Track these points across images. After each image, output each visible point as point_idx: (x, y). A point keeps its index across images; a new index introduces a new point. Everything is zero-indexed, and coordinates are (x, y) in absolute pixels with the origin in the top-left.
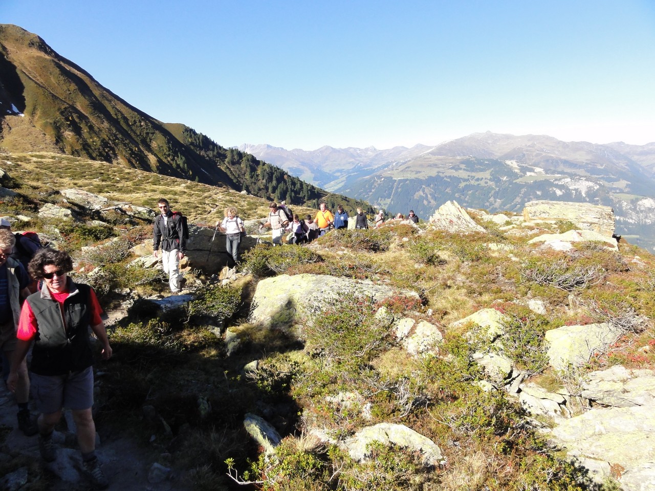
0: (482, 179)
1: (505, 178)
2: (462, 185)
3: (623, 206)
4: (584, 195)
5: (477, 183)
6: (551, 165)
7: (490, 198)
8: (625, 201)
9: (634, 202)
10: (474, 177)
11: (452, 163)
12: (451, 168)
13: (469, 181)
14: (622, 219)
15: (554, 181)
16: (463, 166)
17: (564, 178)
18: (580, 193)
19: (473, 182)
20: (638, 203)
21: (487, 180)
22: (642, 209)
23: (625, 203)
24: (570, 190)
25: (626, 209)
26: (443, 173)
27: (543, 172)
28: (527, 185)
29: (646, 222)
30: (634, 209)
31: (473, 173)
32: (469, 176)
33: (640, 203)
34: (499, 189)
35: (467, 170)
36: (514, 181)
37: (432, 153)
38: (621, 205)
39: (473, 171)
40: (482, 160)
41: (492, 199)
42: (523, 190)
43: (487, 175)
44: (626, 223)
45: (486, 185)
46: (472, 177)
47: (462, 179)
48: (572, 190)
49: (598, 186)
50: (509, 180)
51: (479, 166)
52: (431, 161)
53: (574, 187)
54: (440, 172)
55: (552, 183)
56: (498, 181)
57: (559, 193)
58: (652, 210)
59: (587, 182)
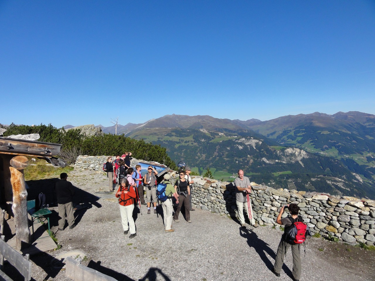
0: (189, 141)
1: (203, 140)
2: (177, 146)
3: (278, 153)
4: (255, 148)
5: (186, 144)
6: (229, 132)
7: (197, 153)
8: (278, 151)
9: (283, 150)
10: (183, 140)
11: (166, 132)
12: (167, 135)
13: (181, 143)
14: (279, 161)
15: (235, 140)
16: (174, 134)
18: (252, 147)
19: (183, 144)
20: (285, 151)
21: (192, 142)
22: (288, 154)
23: (279, 152)
24: (246, 145)
25: (280, 155)
27: (225, 135)
28: (219, 144)
29: (291, 162)
30: (284, 155)
31: (182, 138)
32: (179, 140)
33: (286, 151)
34: (202, 148)
35: (177, 136)
36: (210, 142)
38: (276, 153)
39: (180, 137)
40: (185, 129)
41: (199, 154)
42: (218, 147)
43: (190, 138)
44: (281, 163)
45: (193, 145)
46: (181, 140)
47: (176, 142)
48: (247, 145)
49: (261, 142)
50: (206, 141)
51: (184, 133)
52: (151, 131)
53: (248, 143)
54: (160, 138)
55: (234, 141)
56: (199, 142)
57: (241, 147)
58: (293, 155)
59: (255, 140)
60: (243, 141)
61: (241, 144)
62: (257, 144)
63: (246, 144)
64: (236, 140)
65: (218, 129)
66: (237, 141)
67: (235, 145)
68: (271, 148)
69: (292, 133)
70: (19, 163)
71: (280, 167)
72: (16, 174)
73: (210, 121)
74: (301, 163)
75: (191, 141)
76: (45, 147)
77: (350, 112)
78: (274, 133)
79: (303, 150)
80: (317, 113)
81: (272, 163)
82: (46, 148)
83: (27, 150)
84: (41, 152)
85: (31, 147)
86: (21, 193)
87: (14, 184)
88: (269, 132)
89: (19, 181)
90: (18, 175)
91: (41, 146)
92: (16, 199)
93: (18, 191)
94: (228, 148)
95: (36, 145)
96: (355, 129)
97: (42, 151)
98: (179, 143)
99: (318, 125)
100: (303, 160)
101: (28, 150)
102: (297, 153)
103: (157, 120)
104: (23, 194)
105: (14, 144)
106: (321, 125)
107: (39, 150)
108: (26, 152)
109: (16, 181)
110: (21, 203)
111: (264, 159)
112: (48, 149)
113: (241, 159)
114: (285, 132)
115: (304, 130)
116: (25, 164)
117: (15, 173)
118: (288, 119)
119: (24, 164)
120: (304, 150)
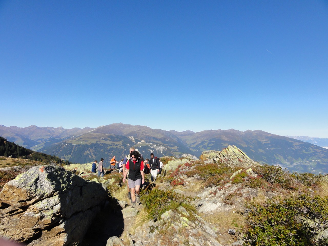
0: (118, 145)
1: (129, 144)
2: (109, 148)
4: (162, 152)
5: (116, 147)
6: (148, 139)
7: (122, 154)
9: (180, 155)
10: (115, 144)
11: (104, 137)
12: (103, 140)
15: (150, 146)
16: (109, 139)
17: (154, 145)
18: (160, 152)
19: (114, 146)
21: (120, 146)
26: (99, 142)
27: (145, 142)
32: (112, 143)
34: (126, 150)
35: (111, 141)
37: (94, 132)
39: (114, 141)
40: (118, 136)
43: (120, 143)
45: (120, 148)
46: (113, 144)
47: (109, 145)
48: (157, 150)
49: (167, 149)
51: (117, 139)
52: (93, 136)
53: (158, 149)
56: (125, 146)
59: (163, 147)
61: (153, 149)
62: (164, 149)
63: (156, 149)
66: (151, 147)
67: (148, 150)
77: (256, 131)
78: (195, 143)
79: (195, 156)
80: (232, 130)
94: (144, 152)
98: (111, 145)
114: (203, 142)
118: (209, 133)
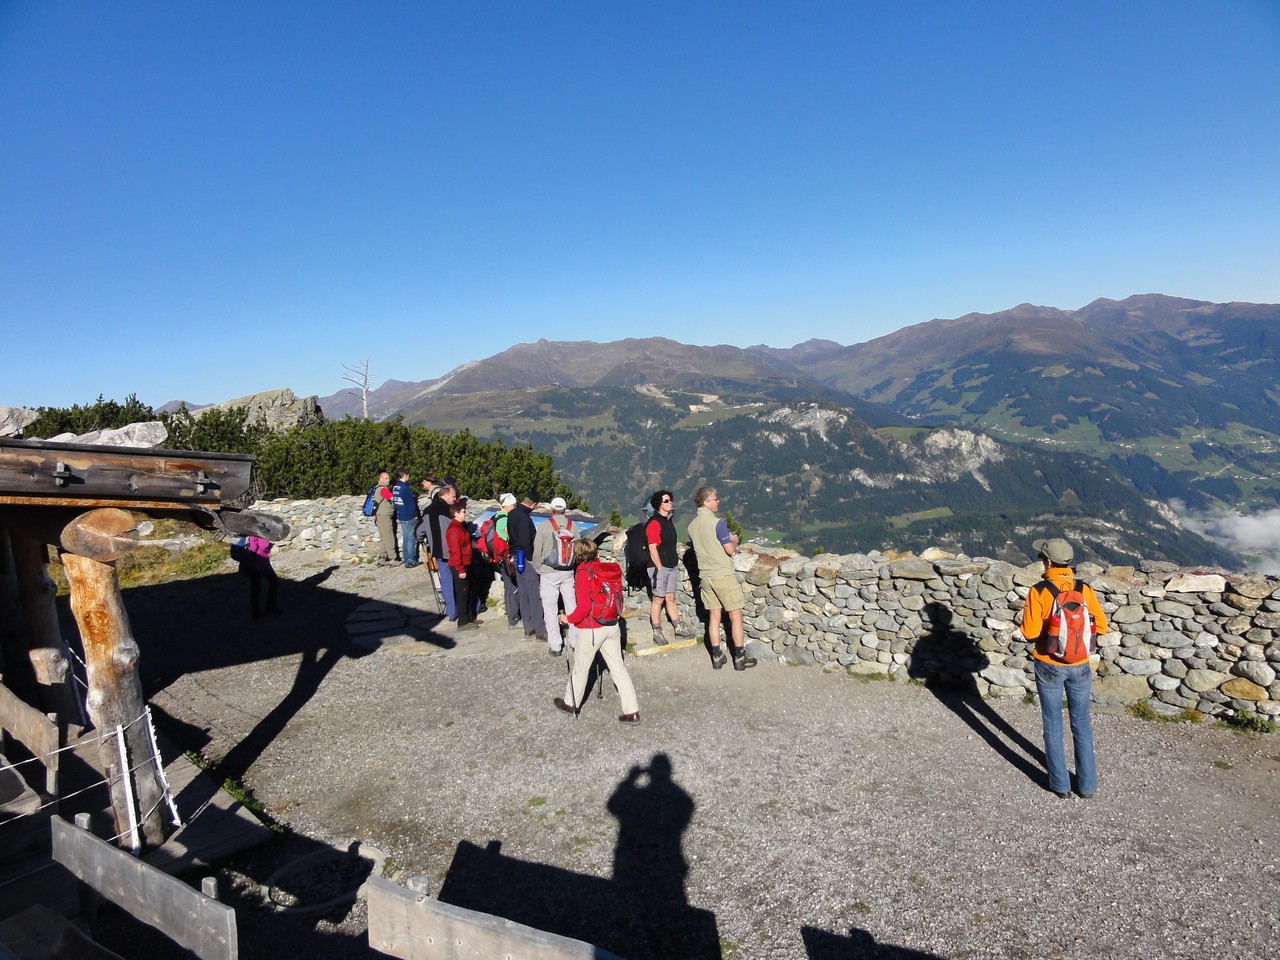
0: (602, 429)
1: (650, 422)
2: (561, 449)
3: (902, 451)
4: (825, 439)
5: (593, 441)
6: (733, 389)
7: (634, 469)
8: (903, 442)
9: (918, 440)
10: (581, 428)
11: (520, 403)
12: (523, 415)
13: (574, 438)
14: (908, 478)
15: (757, 417)
16: (547, 407)
17: (776, 408)
18: (817, 436)
19: (583, 440)
20: (926, 442)
21: (613, 433)
22: (935, 453)
23: (905, 446)
24: (794, 431)
25: (909, 458)
26: (508, 427)
27: (720, 402)
28: (702, 432)
29: (948, 478)
30: (923, 456)
31: (575, 419)
32: (569, 428)
33: (929, 441)
34: (647, 449)
35: (560, 416)
36: (673, 427)
38: (897, 450)
39: (573, 416)
40: (586, 389)
41: (638, 472)
42: (701, 444)
43: (606, 420)
44: (916, 485)
45: (616, 443)
46: (575, 428)
47: (556, 436)
48: (799, 431)
49: (845, 417)
50: (660, 426)
51: (583, 404)
52: (469, 404)
53: (802, 424)
54: (501, 427)
55: (756, 421)
56: (637, 431)
57: (777, 440)
58: (952, 452)
59: (824, 412)
60: (785, 417)
61: (778, 427)
62: (831, 423)
63: (795, 427)
64: (761, 414)
65: (697, 383)
66: (764, 419)
67: (758, 435)
68: (878, 434)
69: (946, 381)
70: (104, 535)
71: (912, 497)
72: (89, 580)
73: (668, 356)
74: (978, 477)
75: (609, 429)
76: (195, 470)
77: (1134, 299)
78: (888, 383)
79: (984, 436)
80: (1025, 308)
81: (885, 485)
82: (197, 475)
83: (130, 485)
84: (181, 488)
85: (142, 474)
86: (116, 648)
87: (87, 617)
88: (870, 382)
89: (104, 605)
90: (97, 581)
91: (180, 467)
92: (98, 671)
93: (105, 641)
94: (737, 446)
95: (161, 463)
96: (1153, 353)
97: (185, 485)
98: (569, 437)
99: (1032, 348)
100: (987, 468)
101: (135, 486)
102: (965, 447)
103: (485, 363)
104: (122, 651)
105: (81, 465)
106: (1042, 348)
107: (172, 484)
108: (127, 493)
109: (92, 605)
110: (119, 685)
111: (859, 474)
112: (206, 477)
113: (782, 480)
114: (924, 379)
115: (986, 366)
116: (124, 540)
117: (86, 575)
118: (933, 335)
119: (121, 539)
120: (988, 436)
